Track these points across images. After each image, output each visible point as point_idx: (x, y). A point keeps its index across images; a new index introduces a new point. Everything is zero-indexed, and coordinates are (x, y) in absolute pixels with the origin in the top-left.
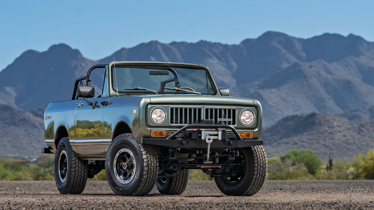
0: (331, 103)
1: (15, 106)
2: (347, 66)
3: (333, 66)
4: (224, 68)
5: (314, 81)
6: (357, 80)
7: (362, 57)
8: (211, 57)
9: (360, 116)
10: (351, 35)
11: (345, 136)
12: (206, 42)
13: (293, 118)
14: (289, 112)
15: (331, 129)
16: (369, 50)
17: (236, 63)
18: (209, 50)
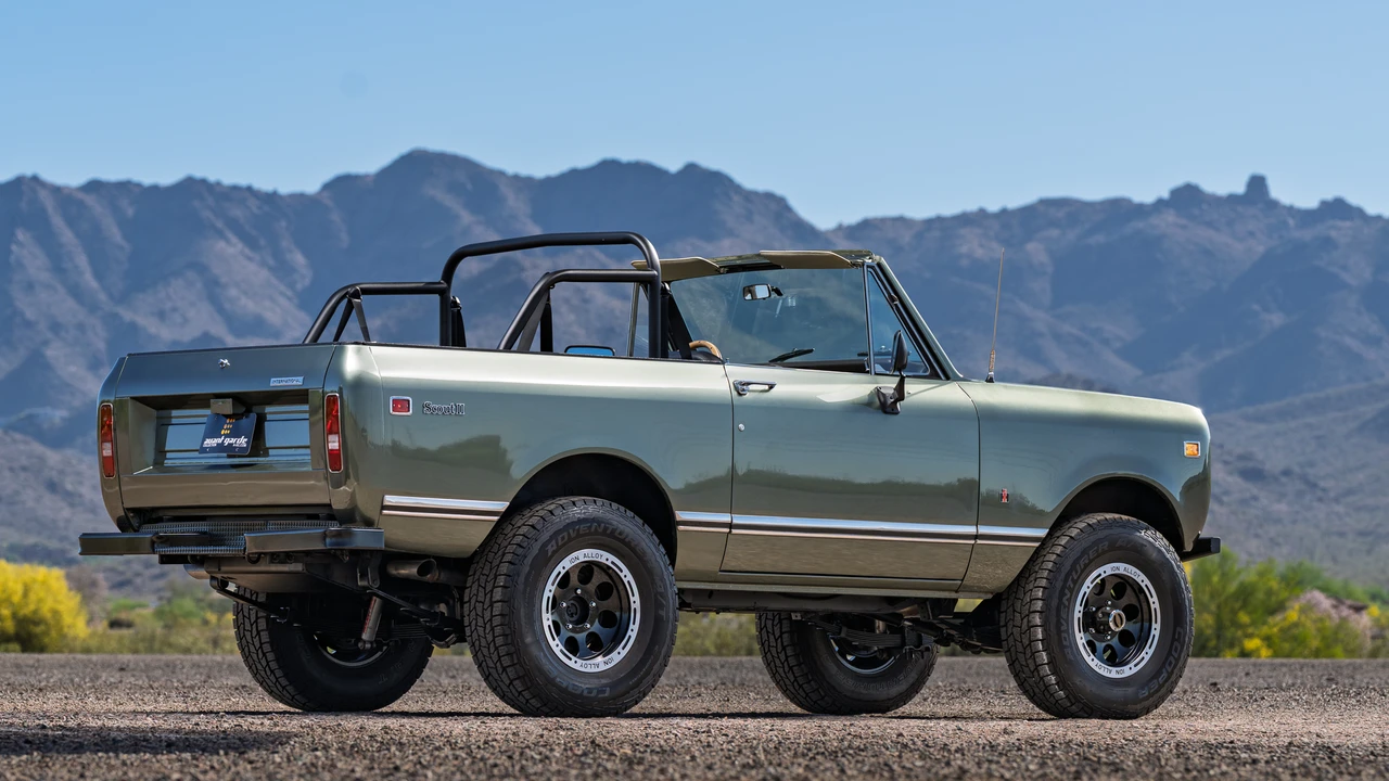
4: (265, 274)
8: (221, 235)
10: (691, 169)
12: (204, 182)
16: (749, 218)
17: (306, 254)
18: (213, 211)
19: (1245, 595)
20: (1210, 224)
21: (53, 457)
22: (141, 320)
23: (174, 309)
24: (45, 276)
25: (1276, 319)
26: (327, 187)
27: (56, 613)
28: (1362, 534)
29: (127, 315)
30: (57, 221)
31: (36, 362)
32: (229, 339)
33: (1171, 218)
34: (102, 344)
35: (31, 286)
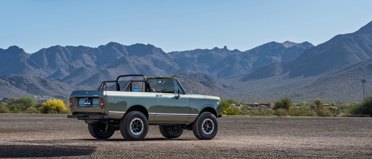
2: (146, 58)
3: (140, 59)
4: (90, 58)
5: (131, 65)
7: (153, 55)
8: (84, 53)
10: (149, 44)
12: (82, 46)
13: (122, 82)
15: (139, 87)
16: (156, 51)
17: (96, 56)
18: (83, 50)
19: (224, 105)
20: (219, 53)
21: (61, 83)
22: (73, 65)
23: (78, 63)
24: (60, 59)
25: (228, 65)
26: (99, 47)
27: (62, 106)
28: (239, 95)
29: (72, 64)
30: (62, 52)
31: (59, 71)
32: (85, 68)
33: (214, 52)
34: (68, 68)
35: (58, 60)
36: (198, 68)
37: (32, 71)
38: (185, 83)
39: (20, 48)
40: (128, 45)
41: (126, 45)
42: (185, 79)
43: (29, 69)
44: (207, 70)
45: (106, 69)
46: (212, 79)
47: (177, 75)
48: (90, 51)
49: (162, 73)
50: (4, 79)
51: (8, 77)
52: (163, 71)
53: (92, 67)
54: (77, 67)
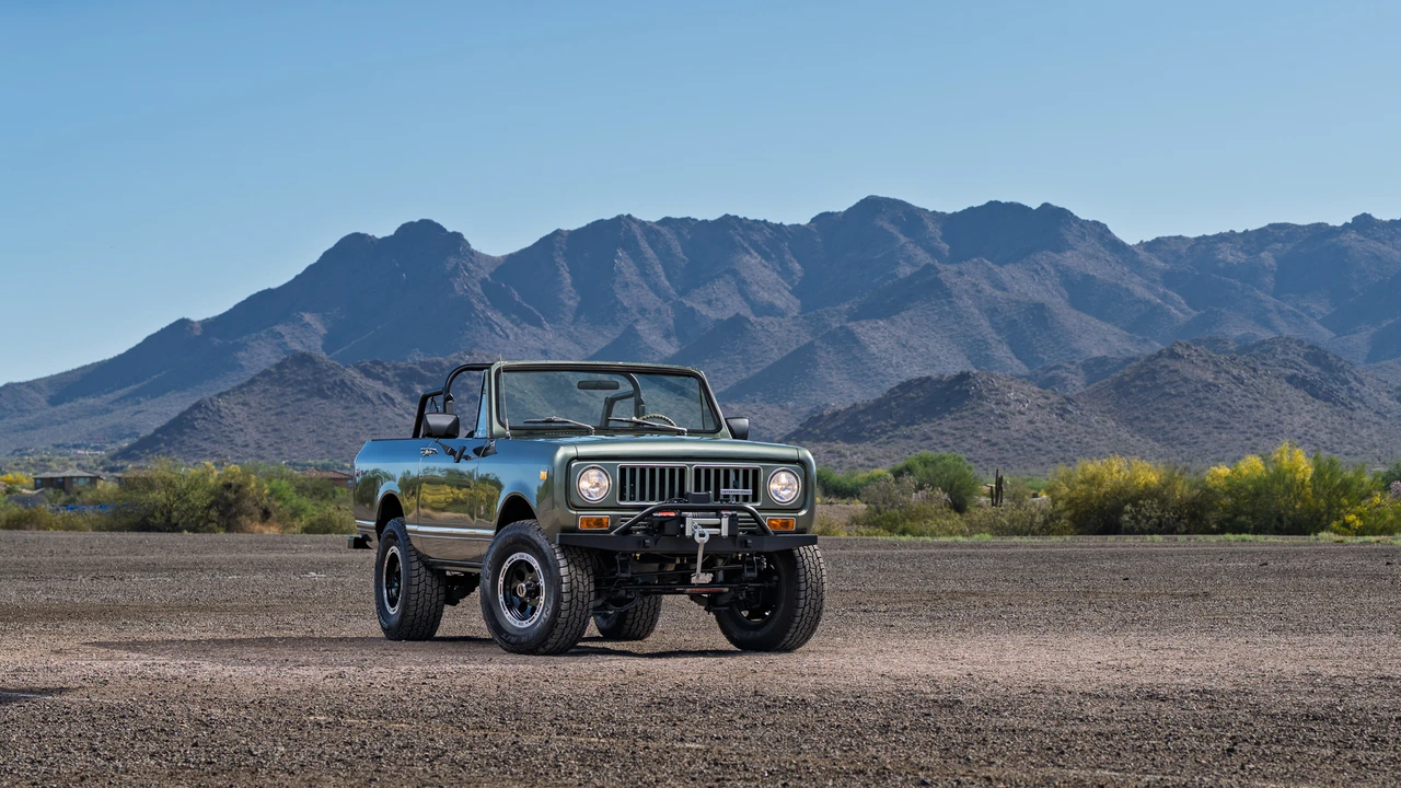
0: (1002, 352)
1: (324, 354)
2: (1036, 271)
3: (1006, 273)
4: (775, 274)
5: (966, 303)
6: (1058, 303)
7: (1069, 254)
8: (747, 251)
9: (1064, 379)
10: (1046, 206)
11: (1031, 422)
12: (736, 217)
13: (922, 382)
14: (914, 372)
15: (1003, 406)
16: (1083, 238)
17: (800, 262)
18: (742, 236)
19: (1346, 486)
20: (1378, 239)
22: (694, 305)
23: (717, 299)
24: (635, 279)
26: (813, 220)
29: (688, 304)
30: (644, 245)
31: (631, 333)
32: (752, 318)
33: (1353, 236)
34: (671, 322)
35: (627, 285)
36: (1281, 312)
37: (508, 337)
38: (1215, 385)
39: (450, 230)
40: (949, 211)
41: (939, 210)
42: (1215, 364)
43: (492, 329)
44: (1325, 322)
45: (850, 325)
46: (1347, 367)
47: (1179, 350)
48: (769, 239)
49: (1108, 338)
50: (377, 377)
51: (395, 368)
52: (1117, 330)
53: (782, 315)
54: (713, 315)
